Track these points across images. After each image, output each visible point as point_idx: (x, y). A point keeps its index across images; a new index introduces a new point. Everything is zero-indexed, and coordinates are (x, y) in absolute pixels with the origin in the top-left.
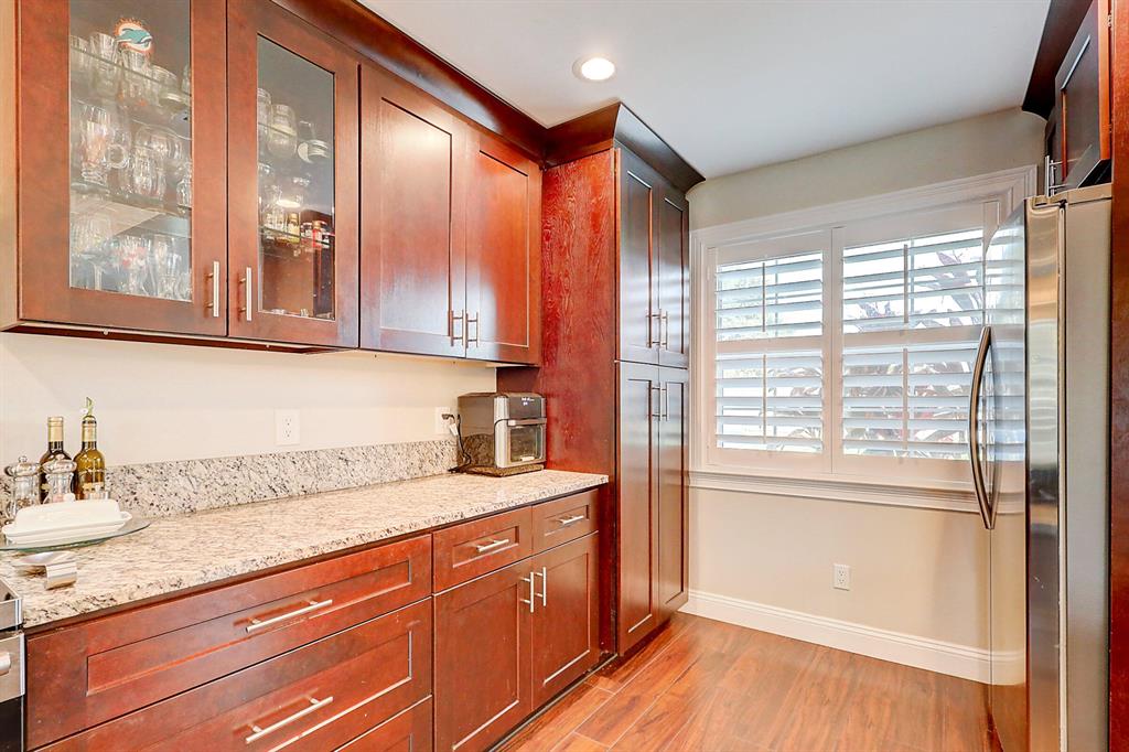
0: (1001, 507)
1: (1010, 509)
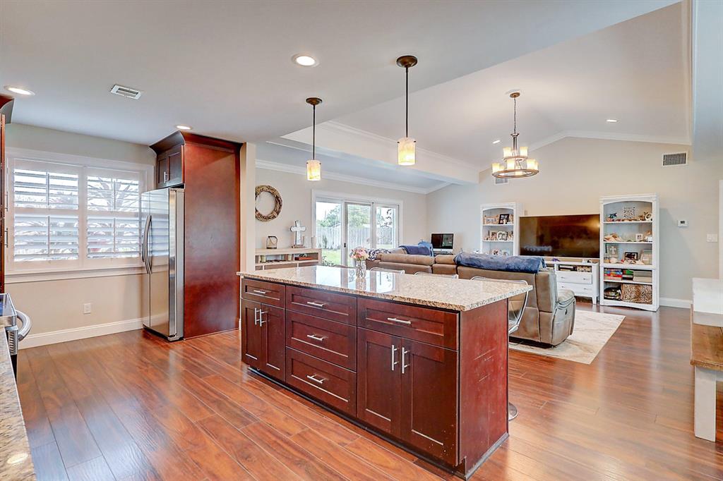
1: (160, 270)
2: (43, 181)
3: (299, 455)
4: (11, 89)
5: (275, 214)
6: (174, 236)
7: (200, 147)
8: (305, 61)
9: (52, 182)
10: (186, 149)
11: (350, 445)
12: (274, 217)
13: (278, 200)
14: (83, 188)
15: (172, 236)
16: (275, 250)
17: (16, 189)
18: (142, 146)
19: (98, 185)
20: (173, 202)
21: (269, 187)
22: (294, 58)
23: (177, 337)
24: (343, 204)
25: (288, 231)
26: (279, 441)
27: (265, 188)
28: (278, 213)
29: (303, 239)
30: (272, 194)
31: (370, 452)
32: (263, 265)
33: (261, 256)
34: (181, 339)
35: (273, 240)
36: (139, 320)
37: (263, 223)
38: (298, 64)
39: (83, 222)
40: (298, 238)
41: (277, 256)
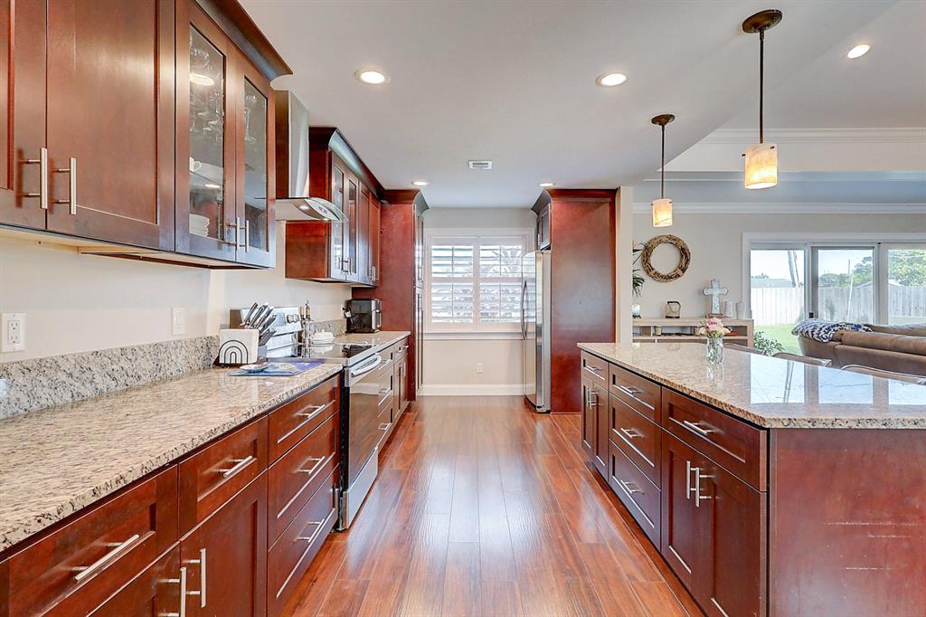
0: (529, 337)
1: (531, 337)
2: (449, 253)
3: (573, 564)
4: (416, 183)
5: (680, 272)
6: (541, 303)
7: (568, 202)
8: (614, 79)
9: (457, 254)
10: (553, 206)
11: (641, 585)
12: (679, 276)
13: (684, 253)
14: (477, 257)
15: (539, 301)
16: (677, 320)
17: (434, 262)
18: (524, 209)
19: (489, 254)
20: (540, 264)
21: (670, 237)
22: (598, 81)
23: (543, 409)
24: (809, 250)
25: (699, 294)
26: (564, 542)
27: (664, 239)
28: (684, 270)
29: (724, 306)
30: (676, 245)
31: (661, 603)
32: (656, 338)
33: (655, 327)
34: (548, 412)
35: (674, 307)
36: (519, 386)
37: (659, 283)
38: (606, 86)
39: (477, 288)
40: (716, 303)
41: (683, 328)
